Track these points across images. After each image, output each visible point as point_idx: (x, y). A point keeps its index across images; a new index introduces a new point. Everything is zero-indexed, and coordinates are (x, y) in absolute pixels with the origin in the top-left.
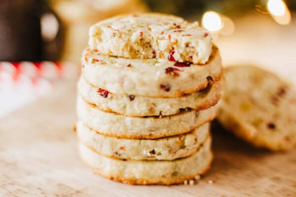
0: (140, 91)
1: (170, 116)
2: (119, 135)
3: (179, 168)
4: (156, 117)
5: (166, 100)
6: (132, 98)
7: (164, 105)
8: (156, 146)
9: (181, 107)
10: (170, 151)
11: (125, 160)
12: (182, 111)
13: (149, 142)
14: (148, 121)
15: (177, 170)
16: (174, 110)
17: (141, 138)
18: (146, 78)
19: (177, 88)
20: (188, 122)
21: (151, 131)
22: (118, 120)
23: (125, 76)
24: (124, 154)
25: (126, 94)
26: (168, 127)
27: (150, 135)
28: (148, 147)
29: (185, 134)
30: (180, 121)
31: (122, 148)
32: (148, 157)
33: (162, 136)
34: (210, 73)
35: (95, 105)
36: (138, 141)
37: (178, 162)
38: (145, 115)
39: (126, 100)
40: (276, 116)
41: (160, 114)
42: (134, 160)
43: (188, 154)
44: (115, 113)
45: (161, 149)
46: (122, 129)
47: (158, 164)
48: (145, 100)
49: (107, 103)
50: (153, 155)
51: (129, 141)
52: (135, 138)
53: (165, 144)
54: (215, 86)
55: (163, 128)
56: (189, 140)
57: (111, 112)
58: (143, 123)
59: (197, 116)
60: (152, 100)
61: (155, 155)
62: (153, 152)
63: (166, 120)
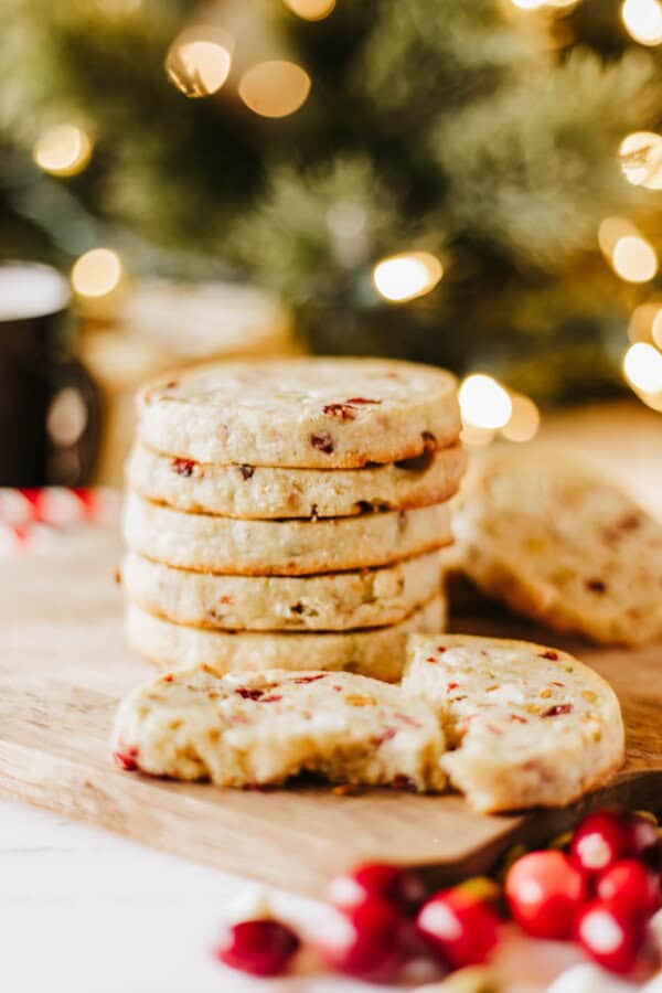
0: (265, 452)
1: (337, 518)
2: (218, 566)
3: (362, 654)
4: (305, 520)
5: (326, 475)
6: (247, 472)
7: (322, 486)
8: (306, 594)
9: (360, 498)
10: (338, 607)
11: (232, 632)
12: (365, 508)
13: (288, 584)
14: (286, 527)
15: (356, 657)
16: (345, 504)
17: (270, 574)
18: (277, 421)
19: (350, 446)
20: (380, 539)
21: (293, 555)
22: (216, 529)
23: (231, 421)
24: (230, 614)
25: (235, 464)
26: (332, 546)
27: (292, 565)
28: (286, 596)
29: (374, 569)
30: (361, 533)
31: (225, 600)
32: (288, 622)
33: (317, 568)
34: (429, 422)
35: (163, 504)
36: (263, 580)
37: (360, 639)
38: (279, 515)
39: (234, 476)
40: (611, 567)
41: (314, 512)
42: (254, 631)
43: (384, 619)
44: (210, 514)
45: (316, 600)
46: (225, 552)
47: (310, 641)
48: (277, 477)
49: (191, 489)
50: (299, 616)
51: (242, 580)
52: (256, 575)
53: (326, 589)
54: (442, 458)
55: (321, 547)
56: (382, 582)
57: (199, 511)
58: (274, 535)
59: (402, 528)
60: (293, 476)
61: (303, 616)
62: (298, 609)
63: (328, 528)
